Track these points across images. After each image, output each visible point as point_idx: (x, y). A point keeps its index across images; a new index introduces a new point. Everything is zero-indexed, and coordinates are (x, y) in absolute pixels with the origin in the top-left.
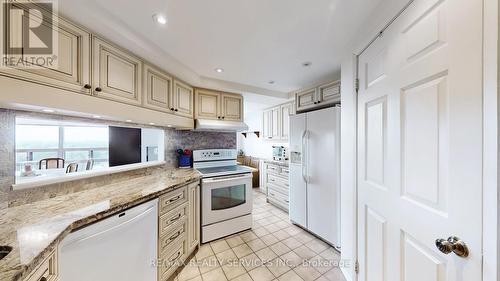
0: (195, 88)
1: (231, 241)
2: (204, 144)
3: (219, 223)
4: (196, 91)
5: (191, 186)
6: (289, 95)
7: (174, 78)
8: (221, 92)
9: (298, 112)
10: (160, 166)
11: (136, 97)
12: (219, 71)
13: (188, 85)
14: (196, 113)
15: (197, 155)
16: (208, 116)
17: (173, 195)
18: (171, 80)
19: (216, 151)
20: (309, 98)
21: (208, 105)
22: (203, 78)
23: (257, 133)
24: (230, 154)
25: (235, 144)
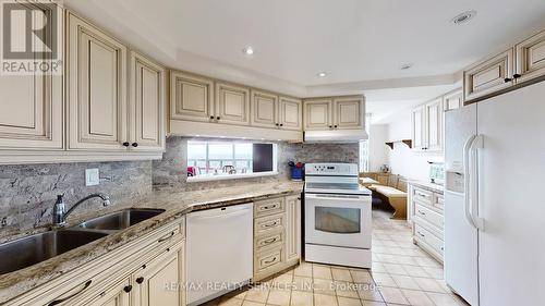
0: (303, 100)
1: (338, 272)
2: (317, 157)
3: (321, 246)
4: (305, 103)
5: (288, 198)
6: (454, 77)
7: (279, 95)
8: (333, 98)
9: (466, 103)
10: (274, 177)
11: (245, 119)
12: (322, 75)
13: (296, 98)
14: (305, 124)
15: (309, 168)
16: (318, 127)
17: (269, 203)
18: (276, 98)
19: (331, 165)
20: (495, 73)
21: (318, 115)
22: (309, 87)
23: (409, 143)
24: (348, 169)
25: (357, 157)
